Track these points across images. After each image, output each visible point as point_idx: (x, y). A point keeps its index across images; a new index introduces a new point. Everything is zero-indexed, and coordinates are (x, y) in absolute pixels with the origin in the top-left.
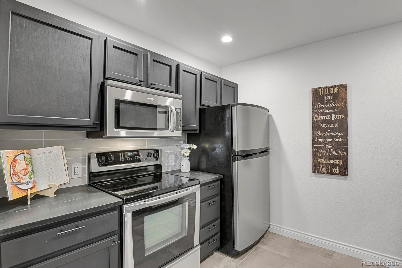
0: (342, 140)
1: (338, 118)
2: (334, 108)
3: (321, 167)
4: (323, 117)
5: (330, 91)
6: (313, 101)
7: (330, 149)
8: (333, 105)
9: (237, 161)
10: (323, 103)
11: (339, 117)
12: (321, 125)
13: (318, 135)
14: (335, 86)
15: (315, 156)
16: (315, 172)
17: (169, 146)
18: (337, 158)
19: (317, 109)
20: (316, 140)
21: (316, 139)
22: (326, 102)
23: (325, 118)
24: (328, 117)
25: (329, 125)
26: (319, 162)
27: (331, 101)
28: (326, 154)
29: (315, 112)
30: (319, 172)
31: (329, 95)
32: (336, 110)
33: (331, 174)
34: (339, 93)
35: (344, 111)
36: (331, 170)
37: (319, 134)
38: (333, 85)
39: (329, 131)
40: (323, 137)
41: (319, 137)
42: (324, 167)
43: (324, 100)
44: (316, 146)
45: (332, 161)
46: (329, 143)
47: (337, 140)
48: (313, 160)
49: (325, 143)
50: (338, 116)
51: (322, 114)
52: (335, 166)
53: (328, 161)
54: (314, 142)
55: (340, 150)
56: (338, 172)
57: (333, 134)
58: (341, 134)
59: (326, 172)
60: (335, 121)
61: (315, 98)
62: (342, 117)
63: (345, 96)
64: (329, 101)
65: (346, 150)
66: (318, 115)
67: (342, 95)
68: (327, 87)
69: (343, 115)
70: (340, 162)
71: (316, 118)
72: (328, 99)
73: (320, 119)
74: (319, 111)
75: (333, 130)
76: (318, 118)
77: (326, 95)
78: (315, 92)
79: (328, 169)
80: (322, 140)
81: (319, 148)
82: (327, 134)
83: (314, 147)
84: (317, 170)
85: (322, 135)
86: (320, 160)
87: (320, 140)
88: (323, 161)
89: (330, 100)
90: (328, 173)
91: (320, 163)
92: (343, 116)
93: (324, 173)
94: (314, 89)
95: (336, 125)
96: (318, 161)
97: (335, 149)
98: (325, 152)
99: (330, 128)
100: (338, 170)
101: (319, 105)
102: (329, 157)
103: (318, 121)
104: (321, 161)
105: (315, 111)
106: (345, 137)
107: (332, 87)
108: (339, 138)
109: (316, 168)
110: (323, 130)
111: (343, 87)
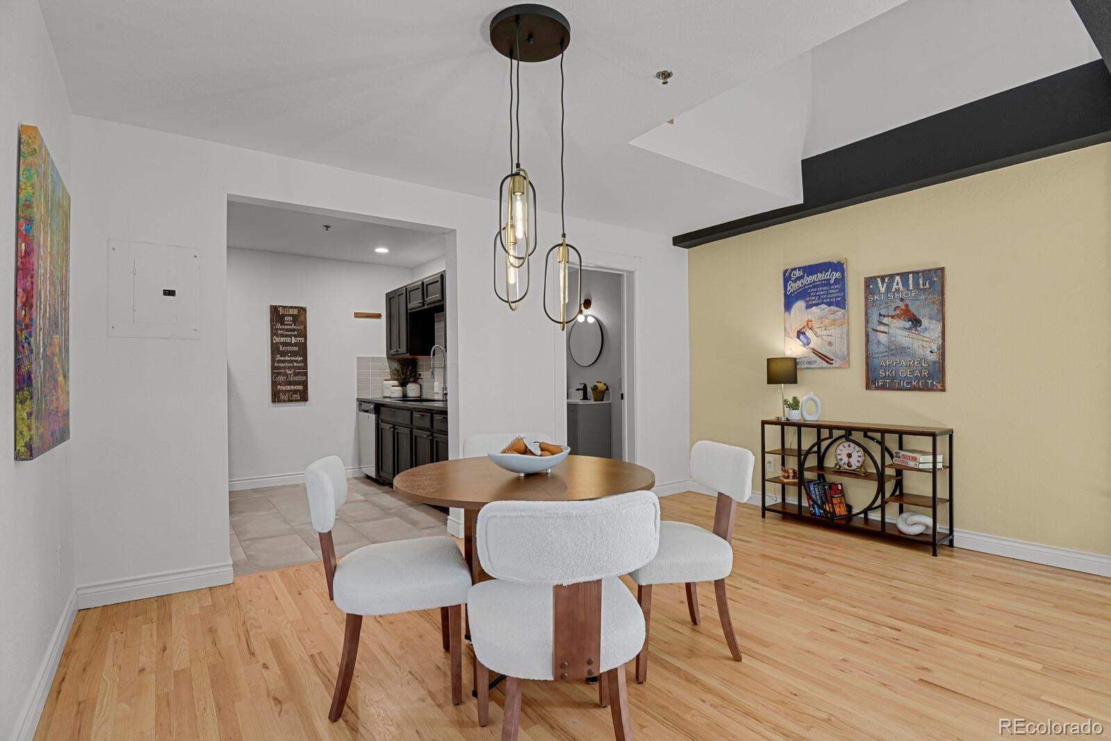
0: (303, 364)
1: (298, 342)
2: (294, 330)
3: (281, 395)
4: (283, 340)
5: (291, 312)
6: (272, 320)
7: (290, 374)
8: (293, 327)
10: (282, 324)
11: (300, 340)
12: (281, 348)
13: (277, 359)
14: (295, 307)
15: (274, 384)
16: (275, 402)
18: (297, 383)
19: (277, 330)
20: (276, 364)
23: (285, 340)
24: (288, 340)
25: (289, 348)
27: (291, 323)
28: (286, 380)
29: (274, 332)
30: (279, 401)
31: (289, 315)
32: (296, 333)
33: (292, 401)
34: (299, 315)
35: (303, 334)
36: (291, 396)
37: (278, 357)
38: (293, 306)
39: (289, 355)
40: (283, 362)
41: (279, 361)
42: (285, 395)
43: (284, 321)
44: (275, 371)
45: (292, 388)
46: (289, 368)
47: (298, 365)
48: (272, 388)
49: (285, 368)
50: (298, 339)
51: (282, 336)
52: (295, 392)
53: (288, 388)
54: (273, 367)
55: (300, 375)
56: (299, 398)
57: (294, 358)
58: (301, 358)
59: (287, 399)
60: (296, 344)
61: (273, 316)
63: (304, 319)
64: (289, 323)
65: (306, 374)
66: (277, 337)
67: (302, 318)
68: (287, 307)
69: (303, 339)
70: (300, 387)
71: (275, 340)
72: (288, 320)
73: (279, 342)
74: (279, 332)
75: (294, 354)
76: (277, 339)
77: (287, 315)
78: (274, 310)
79: (289, 397)
80: (282, 365)
81: (279, 374)
82: (287, 358)
83: (273, 373)
84: (277, 399)
85: (282, 359)
86: (280, 388)
87: (280, 365)
88: (284, 388)
89: (290, 321)
90: (290, 401)
91: (280, 391)
93: (285, 401)
94: (273, 306)
95: (297, 349)
96: (278, 388)
97: (296, 374)
98: (285, 378)
99: (290, 352)
100: (298, 396)
101: (279, 326)
102: (290, 383)
103: (277, 343)
106: (305, 361)
107: (292, 307)
108: (299, 363)
109: (276, 397)
110: (283, 354)
111: (303, 310)
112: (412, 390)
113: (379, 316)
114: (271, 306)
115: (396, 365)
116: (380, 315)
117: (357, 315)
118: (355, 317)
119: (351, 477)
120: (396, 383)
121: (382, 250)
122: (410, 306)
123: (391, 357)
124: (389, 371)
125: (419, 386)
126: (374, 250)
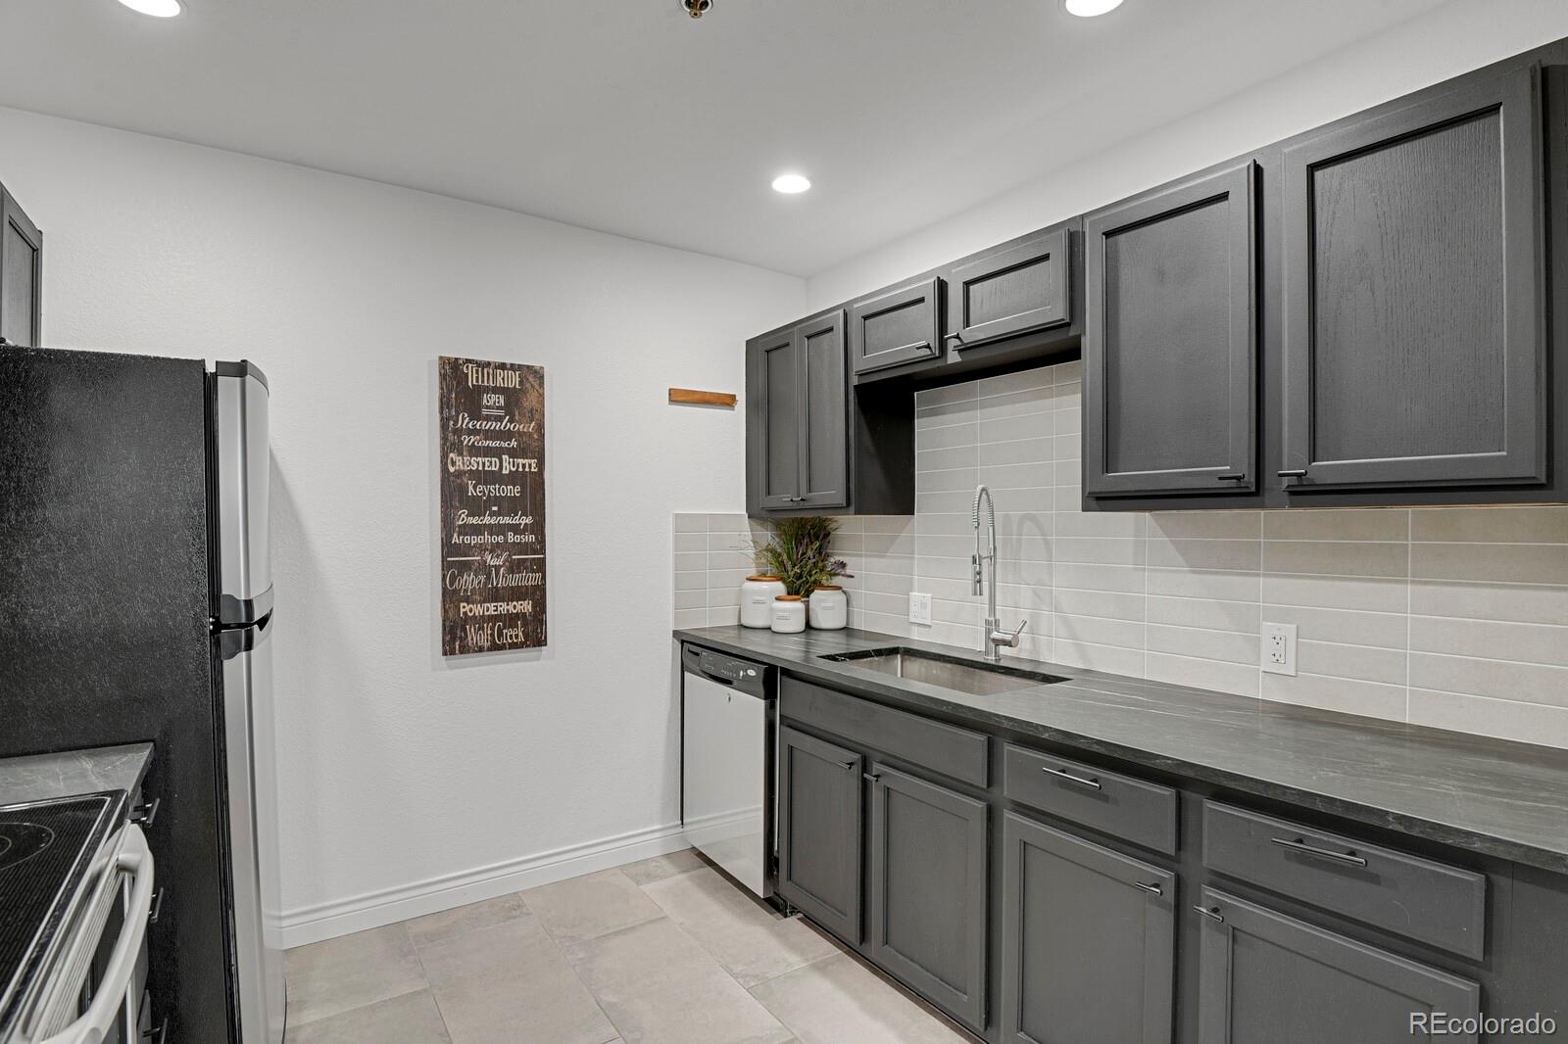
0: (531, 538)
1: (521, 469)
2: (508, 435)
3: (471, 630)
4: (476, 463)
5: (499, 379)
6: (444, 403)
7: (497, 568)
8: (505, 425)
9: (244, 654)
10: (475, 415)
11: (524, 466)
12: (471, 488)
13: (460, 523)
14: (514, 367)
15: (451, 597)
16: (452, 653)
18: (517, 594)
19: (458, 432)
20: (455, 539)
21: (455, 535)
22: (485, 412)
23: (484, 464)
24: (491, 464)
25: (495, 490)
26: (465, 613)
27: (501, 413)
28: (485, 584)
29: (451, 441)
30: (464, 650)
31: (496, 390)
32: (514, 443)
33: (502, 647)
34: (523, 391)
35: (534, 447)
36: (500, 634)
37: (463, 518)
38: (508, 361)
39: (495, 508)
40: (477, 530)
41: (466, 530)
42: (481, 628)
43: (480, 406)
44: (454, 558)
45: (504, 608)
46: (494, 549)
47: (518, 538)
48: (445, 611)
49: (482, 548)
50: (521, 461)
51: (475, 451)
52: (511, 620)
53: (491, 609)
54: (448, 548)
55: (526, 568)
56: (521, 638)
57: (507, 520)
58: (529, 520)
59: (487, 644)
60: (514, 478)
61: (450, 392)
62: (530, 465)
63: (538, 402)
64: (495, 412)
65: (540, 566)
66: (460, 454)
67: (530, 401)
68: (489, 364)
69: (533, 462)
70: (525, 606)
71: (453, 463)
72: (491, 403)
73: (466, 468)
74: (466, 440)
75: (511, 506)
76: (460, 463)
77: (487, 390)
78: (453, 372)
79: (492, 635)
80: (474, 540)
81: (465, 567)
82: (487, 520)
83: (446, 566)
84: (457, 644)
85: (474, 521)
86: (467, 609)
87: (467, 540)
88: (478, 610)
89: (498, 408)
90: (495, 647)
91: (466, 619)
92: (534, 465)
93: (481, 650)
94: (449, 359)
95: (513, 491)
96: (462, 610)
97: (514, 567)
98: (483, 578)
99: (497, 500)
100: (521, 634)
101: (464, 421)
102: (495, 595)
103: (459, 474)
104: (471, 611)
105: (451, 437)
106: (538, 528)
107: (503, 366)
108: (523, 532)
109: (456, 639)
110: (477, 507)
111: (533, 376)
112: (827, 607)
113: (729, 401)
114: (444, 361)
115: (768, 536)
116: (733, 397)
117: (678, 397)
118: (672, 401)
120: (780, 587)
121: (791, 183)
122: (860, 364)
123: (757, 513)
124: (751, 552)
125: (843, 597)
126: (769, 182)
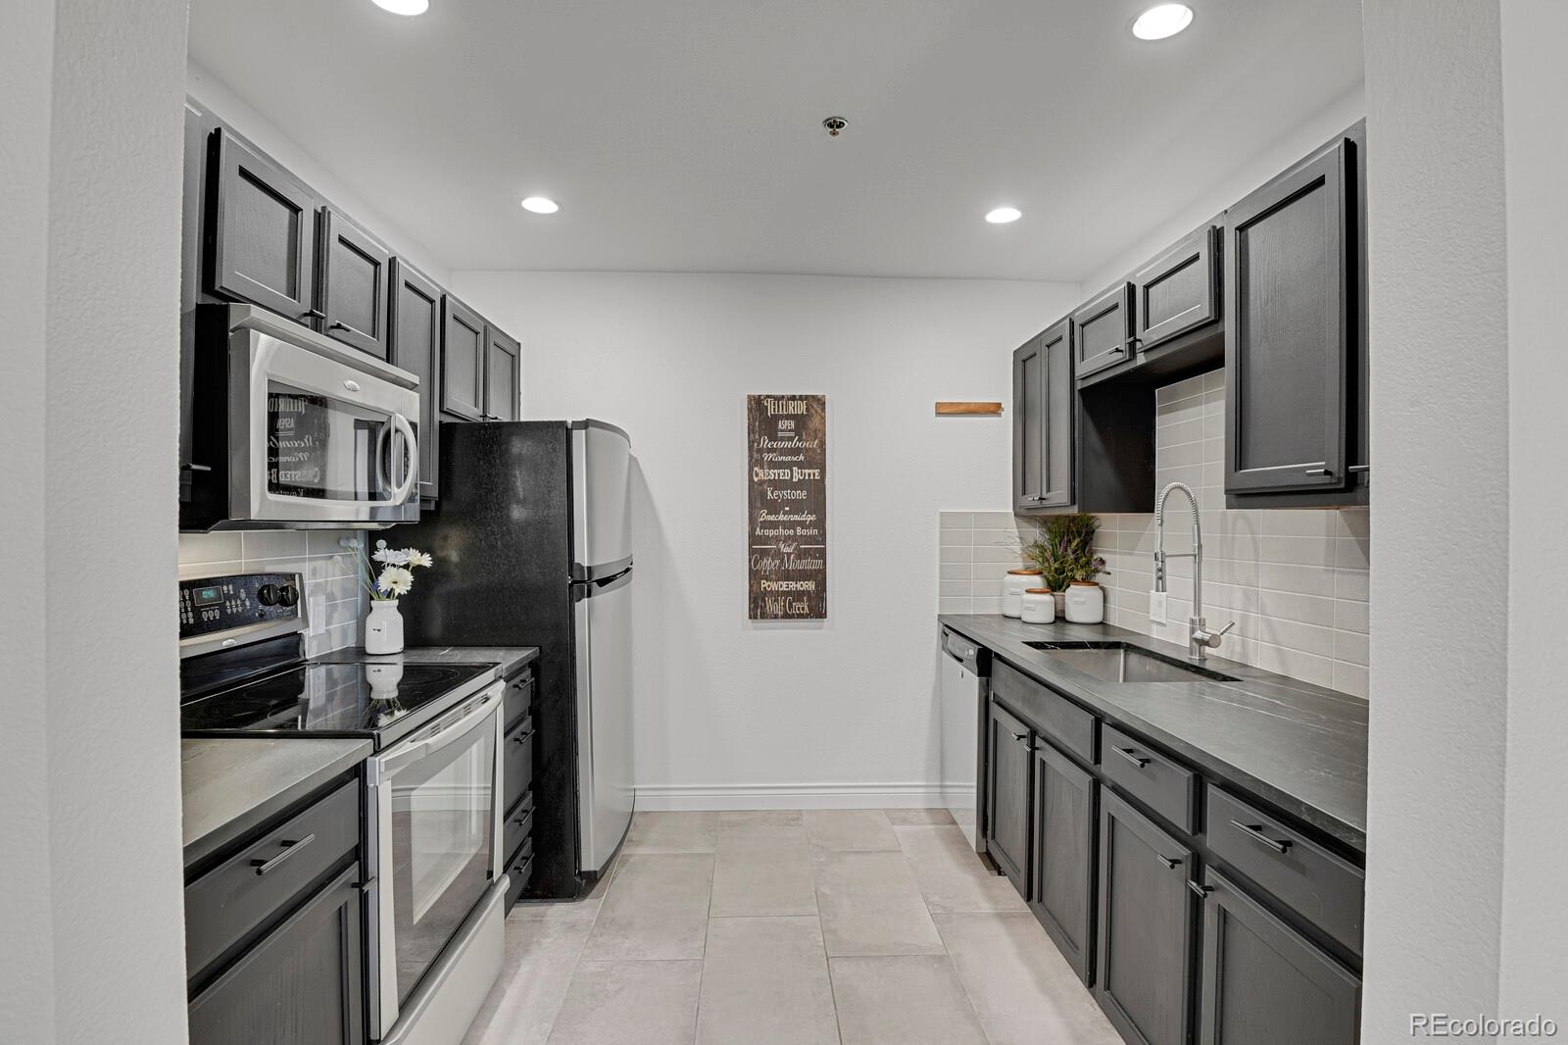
0: (815, 532)
1: (807, 478)
2: (796, 451)
3: (769, 601)
4: (773, 474)
5: (791, 408)
6: (751, 430)
7: (789, 554)
8: (796, 443)
9: (586, 599)
10: (773, 438)
11: (809, 475)
12: (769, 493)
13: (762, 519)
14: (801, 398)
15: (755, 575)
16: (755, 618)
17: (310, 559)
18: (804, 576)
19: (760, 451)
20: (758, 532)
21: (758, 529)
22: (780, 434)
23: (779, 474)
24: (784, 474)
25: (787, 494)
26: (765, 588)
27: (792, 434)
28: (780, 567)
29: (755, 459)
30: (764, 616)
31: (788, 417)
32: (802, 458)
33: (791, 617)
34: (808, 415)
35: (817, 460)
36: (790, 606)
37: (764, 516)
38: (797, 393)
39: (787, 509)
40: (774, 525)
41: (765, 525)
42: (776, 600)
43: (776, 430)
44: (758, 549)
45: (793, 586)
46: (787, 539)
47: (804, 532)
48: (751, 586)
49: (777, 539)
50: (807, 471)
51: (773, 465)
52: (798, 595)
53: (784, 586)
54: (753, 539)
55: (810, 555)
56: (807, 610)
57: (796, 518)
58: (813, 518)
59: (780, 613)
60: (800, 485)
61: (754, 421)
62: (814, 474)
63: (820, 424)
64: (788, 434)
65: (822, 554)
66: (762, 467)
67: (815, 422)
68: (783, 397)
69: (817, 471)
70: (810, 586)
71: (757, 475)
72: (784, 427)
73: (766, 478)
74: (766, 456)
75: (797, 507)
76: (762, 474)
77: (782, 417)
78: (757, 405)
79: (785, 606)
80: (771, 533)
81: (764, 553)
82: (782, 517)
83: (752, 552)
84: (759, 611)
85: (772, 518)
86: (766, 585)
87: (767, 532)
88: (774, 586)
89: (790, 431)
90: (786, 616)
91: (766, 593)
92: (817, 474)
93: (776, 617)
94: (754, 396)
95: (802, 495)
96: (763, 586)
97: (801, 555)
98: (778, 562)
99: (788, 502)
100: (806, 607)
101: (765, 443)
102: (788, 576)
103: (761, 483)
104: (769, 586)
105: (755, 455)
106: (821, 524)
107: (793, 398)
108: (808, 527)
109: (758, 607)
110: (774, 507)
111: (816, 403)
112: (1081, 603)
113: (995, 409)
114: (750, 398)
115: (1036, 534)
116: (999, 405)
117: (943, 410)
118: (938, 414)
119: (920, 805)
120: (1037, 582)
121: (1003, 215)
122: (1081, 370)
123: (1023, 514)
124: (1018, 548)
125: (1100, 594)
